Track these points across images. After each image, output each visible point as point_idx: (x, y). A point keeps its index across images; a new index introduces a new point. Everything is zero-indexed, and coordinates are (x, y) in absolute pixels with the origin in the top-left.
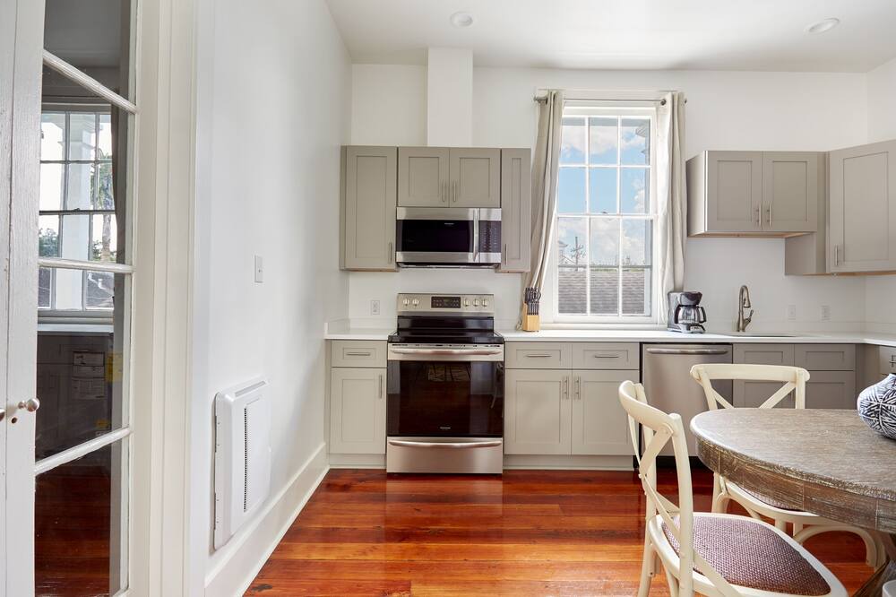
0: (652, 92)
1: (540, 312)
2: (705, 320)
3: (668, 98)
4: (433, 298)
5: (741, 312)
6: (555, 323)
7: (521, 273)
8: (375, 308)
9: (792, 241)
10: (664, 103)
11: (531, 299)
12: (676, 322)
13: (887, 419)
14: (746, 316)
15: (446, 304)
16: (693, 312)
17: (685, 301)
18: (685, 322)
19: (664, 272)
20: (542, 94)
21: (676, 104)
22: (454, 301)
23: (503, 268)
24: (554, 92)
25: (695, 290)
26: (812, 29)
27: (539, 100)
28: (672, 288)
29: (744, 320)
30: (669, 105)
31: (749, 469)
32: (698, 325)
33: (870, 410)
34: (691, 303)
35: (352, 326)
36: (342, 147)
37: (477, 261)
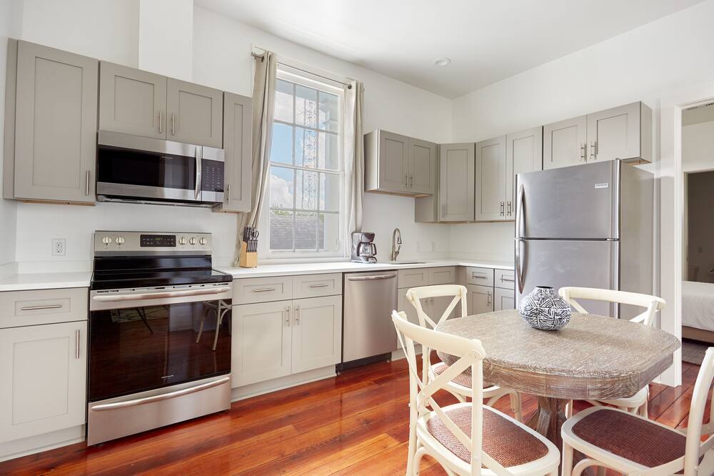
0: (341, 77)
1: (258, 249)
2: (376, 254)
3: (354, 85)
4: (141, 236)
5: (394, 246)
6: (267, 259)
7: (238, 213)
8: (59, 247)
9: (419, 199)
10: (350, 87)
11: (248, 236)
12: (358, 255)
13: (542, 317)
14: (397, 250)
15: (158, 243)
16: (369, 248)
17: (364, 239)
18: (364, 255)
19: (349, 217)
20: (260, 53)
21: (359, 90)
22: (169, 240)
23: (225, 207)
24: (270, 54)
25: (370, 231)
26: (437, 62)
27: (256, 57)
28: (354, 230)
29: (396, 253)
30: (354, 89)
31: (504, 372)
32: (371, 258)
33: (531, 313)
34: (368, 241)
35: (21, 270)
36: (10, 41)
37: (198, 199)
